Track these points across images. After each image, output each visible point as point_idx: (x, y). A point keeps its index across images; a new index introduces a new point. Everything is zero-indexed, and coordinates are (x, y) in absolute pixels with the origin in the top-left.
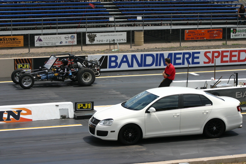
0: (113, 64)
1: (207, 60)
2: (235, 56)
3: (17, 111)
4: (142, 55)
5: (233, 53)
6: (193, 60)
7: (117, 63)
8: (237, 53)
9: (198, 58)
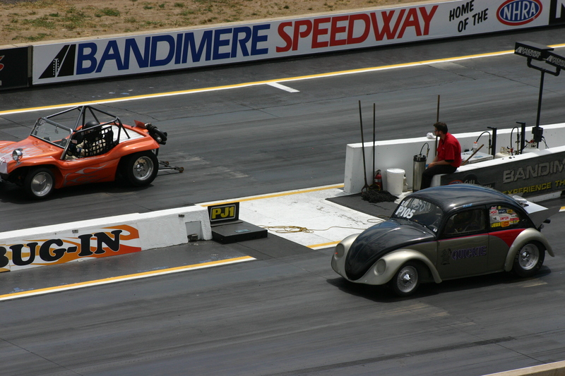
0: (87, 64)
1: (283, 44)
2: (343, 29)
3: (112, 232)
4: (148, 39)
5: (340, 24)
6: (254, 45)
7: (94, 61)
8: (345, 24)
9: (264, 38)
